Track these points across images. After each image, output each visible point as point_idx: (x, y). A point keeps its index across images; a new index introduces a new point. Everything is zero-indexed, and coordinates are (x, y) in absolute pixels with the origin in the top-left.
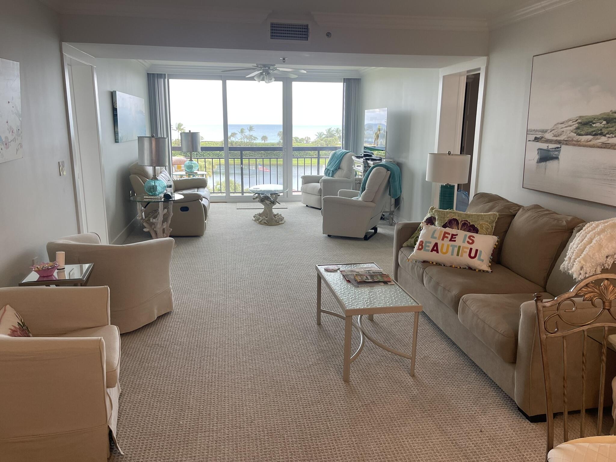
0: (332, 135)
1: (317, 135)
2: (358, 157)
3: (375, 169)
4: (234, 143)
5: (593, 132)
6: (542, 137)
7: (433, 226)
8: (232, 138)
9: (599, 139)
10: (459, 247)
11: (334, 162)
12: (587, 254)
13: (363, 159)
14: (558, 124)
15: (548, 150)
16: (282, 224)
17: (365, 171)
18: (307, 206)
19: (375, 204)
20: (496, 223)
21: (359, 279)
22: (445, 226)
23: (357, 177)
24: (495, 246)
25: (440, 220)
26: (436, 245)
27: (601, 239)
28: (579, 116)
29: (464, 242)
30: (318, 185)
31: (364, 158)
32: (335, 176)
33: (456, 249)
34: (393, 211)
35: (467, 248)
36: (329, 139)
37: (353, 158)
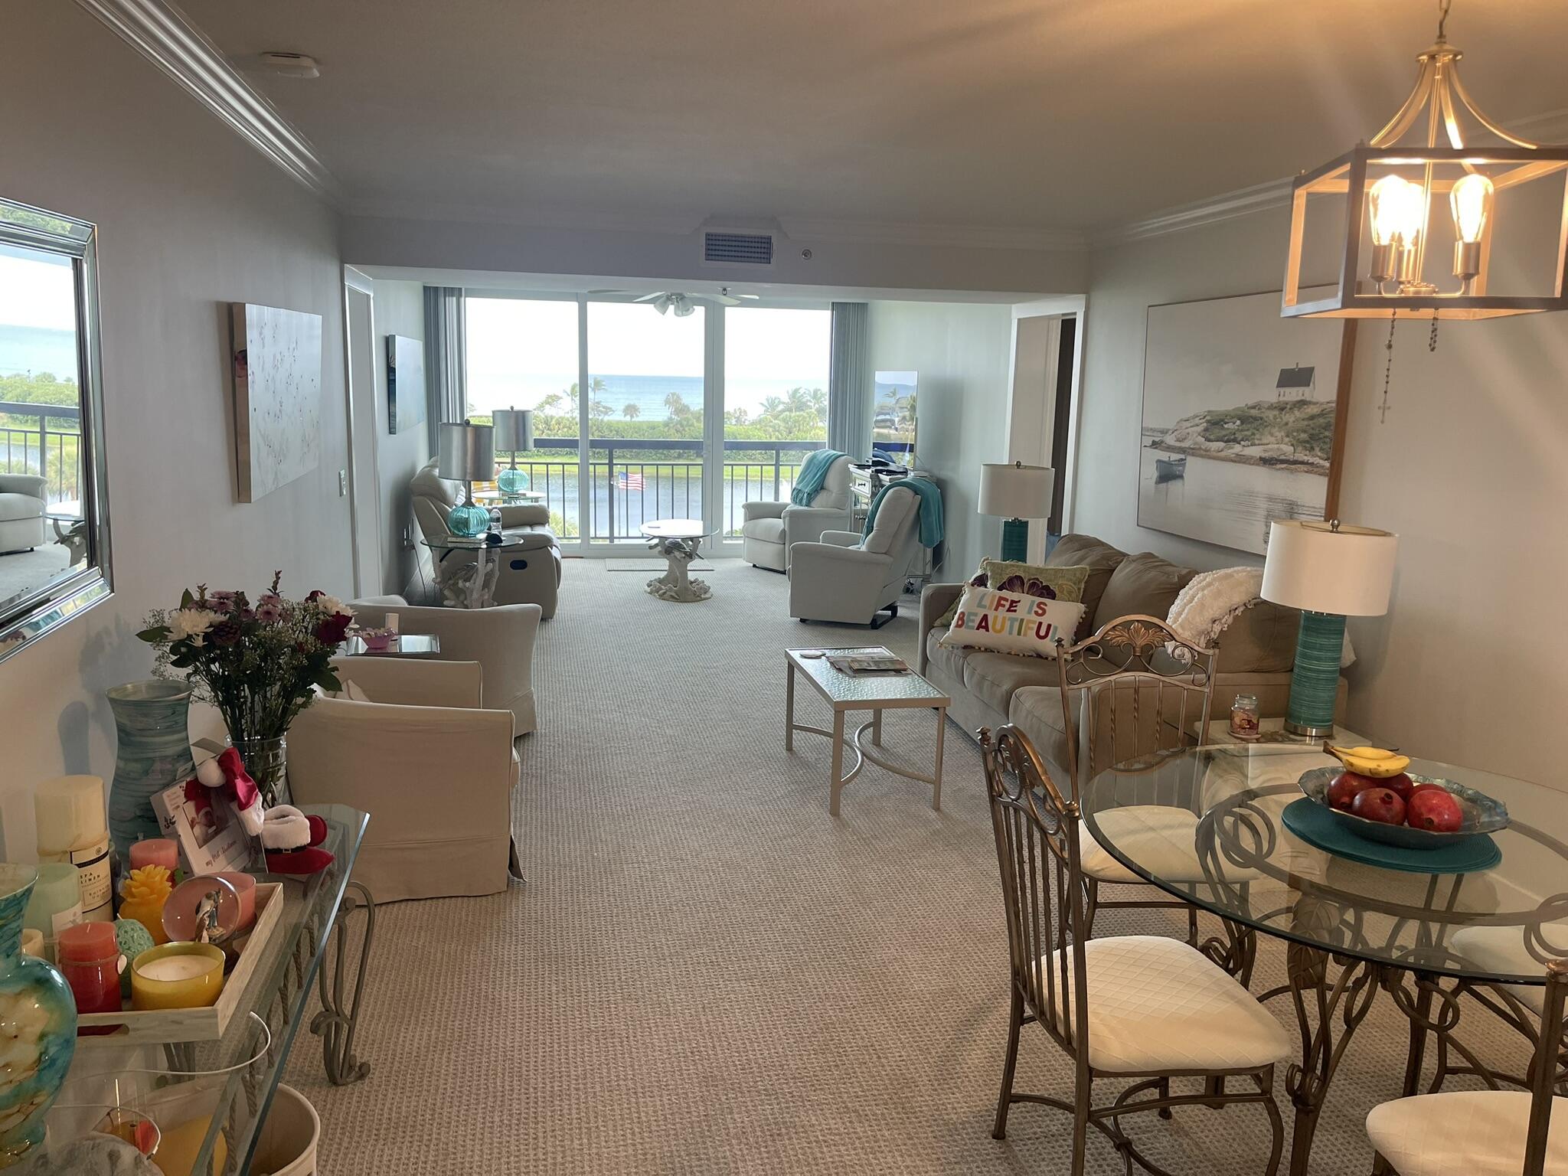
0: (801, 406)
1: (766, 403)
2: (861, 467)
3: (891, 490)
4: (553, 422)
5: (1225, 436)
6: (1162, 442)
7: (982, 588)
8: (548, 406)
9: (1232, 448)
10: (1022, 620)
11: (812, 475)
12: (1185, 618)
13: (870, 471)
14: (1181, 420)
15: (1169, 464)
16: (705, 599)
17: (874, 495)
18: (754, 566)
19: (892, 559)
20: (1086, 582)
21: (856, 666)
22: (1000, 588)
23: (858, 507)
24: (1081, 620)
25: (993, 578)
26: (985, 618)
27: (1203, 595)
28: (1207, 409)
29: (1029, 612)
30: (779, 524)
31: (873, 469)
32: (813, 504)
33: (1016, 625)
34: (930, 575)
35: (1034, 622)
36: (793, 414)
37: (851, 467)
